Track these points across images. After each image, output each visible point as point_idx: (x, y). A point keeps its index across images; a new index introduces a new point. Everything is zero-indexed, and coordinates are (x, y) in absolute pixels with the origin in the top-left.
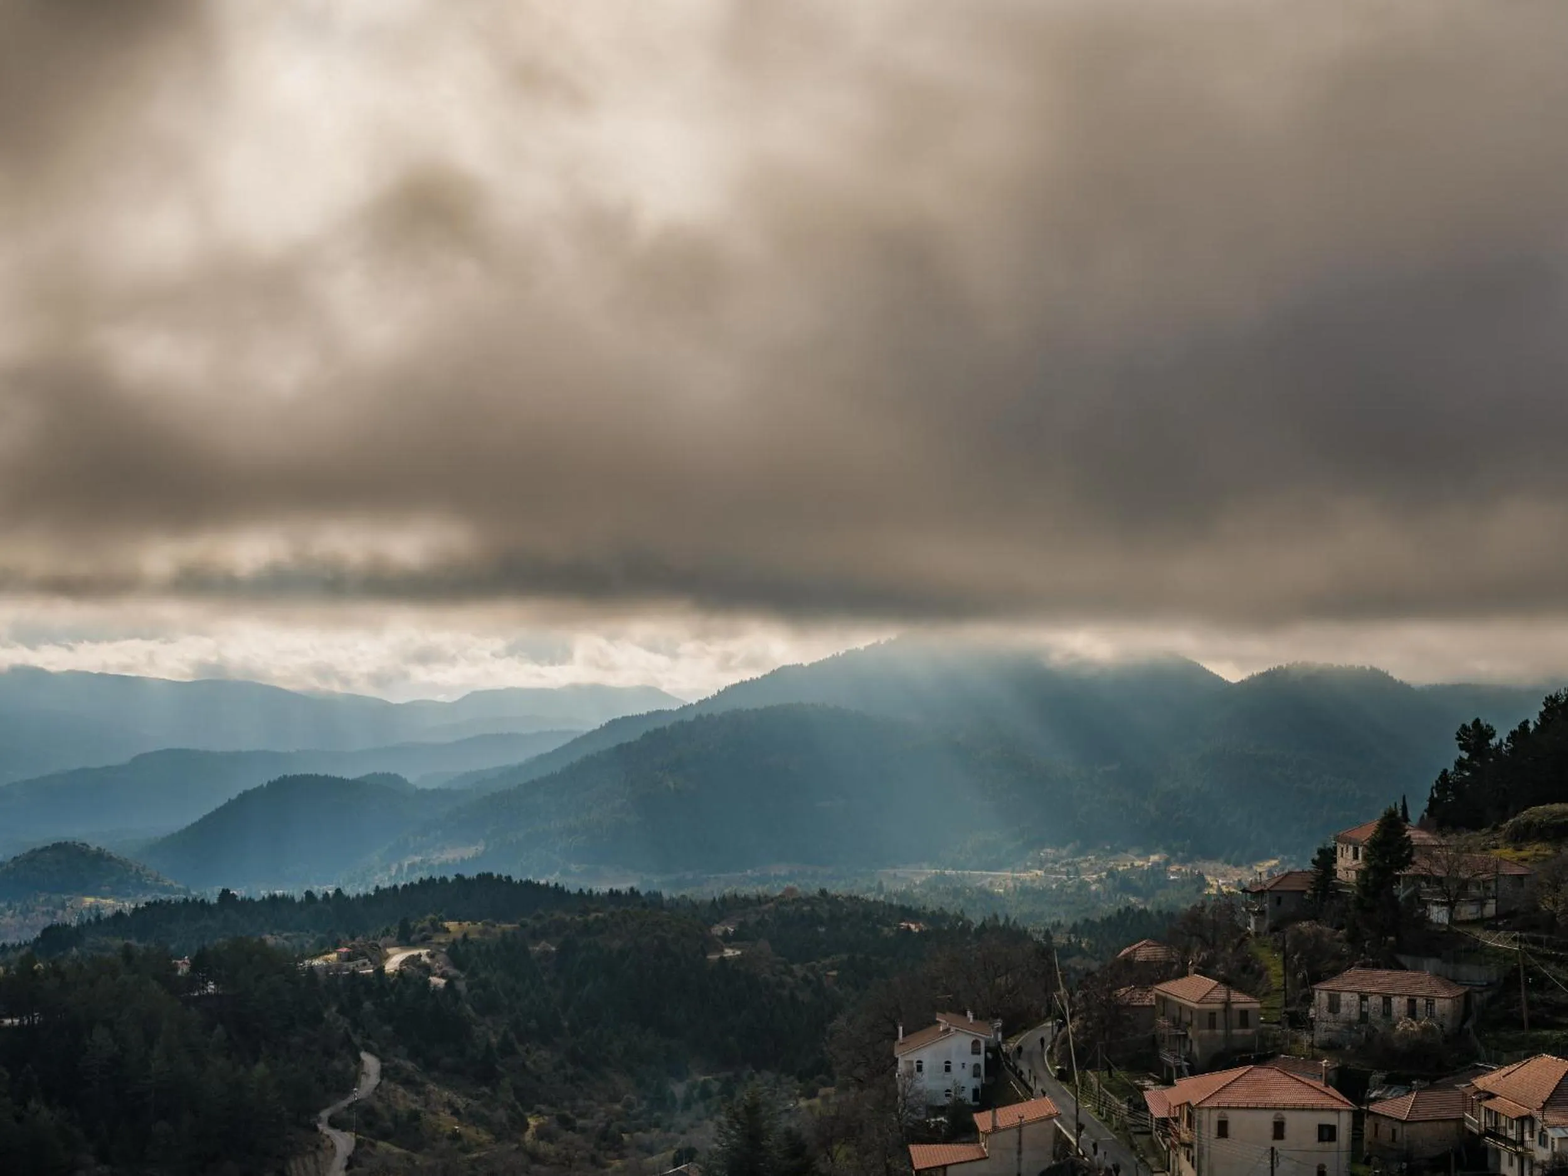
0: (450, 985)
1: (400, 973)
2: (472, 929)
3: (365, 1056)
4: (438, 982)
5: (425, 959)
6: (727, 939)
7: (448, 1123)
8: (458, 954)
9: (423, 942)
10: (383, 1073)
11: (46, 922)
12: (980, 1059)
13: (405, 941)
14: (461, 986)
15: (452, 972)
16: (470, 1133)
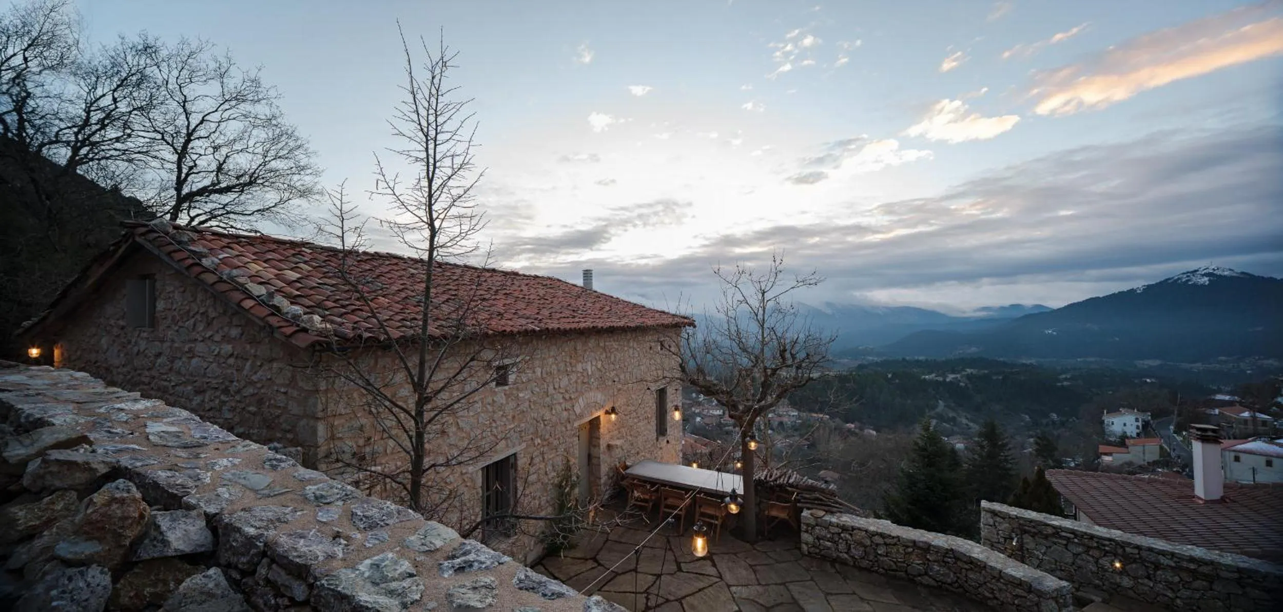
0: (966, 385)
1: (951, 382)
2: (974, 371)
3: (940, 401)
4: (962, 384)
5: (959, 378)
6: (1066, 379)
7: (964, 421)
8: (969, 377)
9: (959, 373)
10: (945, 406)
11: (860, 363)
12: (1140, 424)
13: (953, 372)
14: (970, 386)
15: (968, 382)
16: (971, 424)
